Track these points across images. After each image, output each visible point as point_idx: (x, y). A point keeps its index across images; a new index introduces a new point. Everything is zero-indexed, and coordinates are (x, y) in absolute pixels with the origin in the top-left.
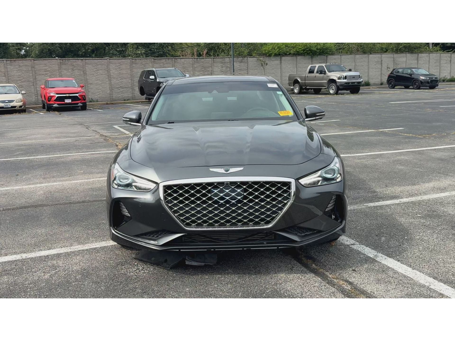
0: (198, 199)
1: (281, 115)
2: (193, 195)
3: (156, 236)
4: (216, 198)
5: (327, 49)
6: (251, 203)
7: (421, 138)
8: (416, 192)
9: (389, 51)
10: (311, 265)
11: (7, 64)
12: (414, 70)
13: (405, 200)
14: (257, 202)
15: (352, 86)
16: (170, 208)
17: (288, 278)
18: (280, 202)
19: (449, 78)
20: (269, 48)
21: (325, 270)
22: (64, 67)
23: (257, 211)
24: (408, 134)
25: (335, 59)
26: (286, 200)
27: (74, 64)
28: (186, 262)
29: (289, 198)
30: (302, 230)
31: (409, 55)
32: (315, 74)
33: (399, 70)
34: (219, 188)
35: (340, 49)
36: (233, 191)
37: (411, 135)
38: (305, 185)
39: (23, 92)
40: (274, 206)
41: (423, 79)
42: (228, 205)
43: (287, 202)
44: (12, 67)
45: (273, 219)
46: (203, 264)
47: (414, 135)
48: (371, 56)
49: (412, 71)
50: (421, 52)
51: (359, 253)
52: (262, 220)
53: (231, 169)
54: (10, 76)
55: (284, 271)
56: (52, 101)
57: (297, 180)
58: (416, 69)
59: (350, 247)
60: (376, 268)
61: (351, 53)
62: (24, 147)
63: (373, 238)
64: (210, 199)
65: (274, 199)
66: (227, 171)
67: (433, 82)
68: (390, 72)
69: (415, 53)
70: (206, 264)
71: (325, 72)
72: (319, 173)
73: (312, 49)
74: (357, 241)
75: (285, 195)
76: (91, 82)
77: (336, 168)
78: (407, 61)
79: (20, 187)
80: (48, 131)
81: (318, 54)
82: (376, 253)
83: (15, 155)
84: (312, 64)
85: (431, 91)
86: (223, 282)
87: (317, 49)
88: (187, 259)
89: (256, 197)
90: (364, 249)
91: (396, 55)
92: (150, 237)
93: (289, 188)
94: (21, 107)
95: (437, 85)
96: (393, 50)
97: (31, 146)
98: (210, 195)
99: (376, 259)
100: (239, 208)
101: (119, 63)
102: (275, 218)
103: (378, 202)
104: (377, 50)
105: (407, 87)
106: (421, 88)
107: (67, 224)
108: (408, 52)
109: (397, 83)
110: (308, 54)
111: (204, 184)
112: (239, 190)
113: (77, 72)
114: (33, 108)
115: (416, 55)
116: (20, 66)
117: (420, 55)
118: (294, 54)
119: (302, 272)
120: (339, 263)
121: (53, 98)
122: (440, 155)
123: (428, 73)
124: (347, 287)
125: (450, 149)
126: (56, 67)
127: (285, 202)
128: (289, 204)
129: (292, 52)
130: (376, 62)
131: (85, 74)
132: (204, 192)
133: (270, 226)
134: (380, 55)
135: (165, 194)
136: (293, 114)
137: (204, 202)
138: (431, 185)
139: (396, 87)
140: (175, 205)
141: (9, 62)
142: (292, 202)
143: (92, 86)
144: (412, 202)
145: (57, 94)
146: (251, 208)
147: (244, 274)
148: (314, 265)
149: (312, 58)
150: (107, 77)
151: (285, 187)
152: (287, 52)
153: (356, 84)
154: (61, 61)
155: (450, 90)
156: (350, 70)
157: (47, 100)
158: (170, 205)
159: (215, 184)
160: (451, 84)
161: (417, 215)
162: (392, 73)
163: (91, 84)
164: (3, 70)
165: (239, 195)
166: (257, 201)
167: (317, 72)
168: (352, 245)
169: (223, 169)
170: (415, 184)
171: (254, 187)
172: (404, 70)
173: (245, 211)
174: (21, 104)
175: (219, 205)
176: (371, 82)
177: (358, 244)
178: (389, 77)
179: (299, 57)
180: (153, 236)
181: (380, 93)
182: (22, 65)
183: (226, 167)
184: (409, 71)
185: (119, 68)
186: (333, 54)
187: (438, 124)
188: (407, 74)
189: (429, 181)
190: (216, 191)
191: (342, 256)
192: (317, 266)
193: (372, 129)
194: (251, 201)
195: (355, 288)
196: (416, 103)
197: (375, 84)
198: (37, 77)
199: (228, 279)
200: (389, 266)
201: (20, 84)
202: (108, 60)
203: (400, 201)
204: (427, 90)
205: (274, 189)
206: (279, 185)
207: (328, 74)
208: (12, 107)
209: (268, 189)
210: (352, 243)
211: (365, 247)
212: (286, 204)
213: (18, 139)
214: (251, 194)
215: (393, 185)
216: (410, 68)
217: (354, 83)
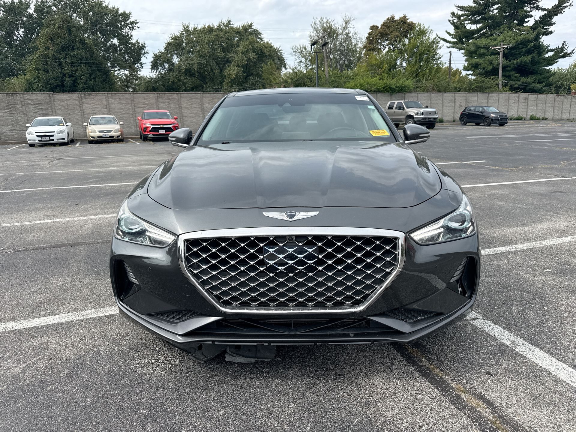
0: (243, 263)
1: (374, 135)
2: (233, 257)
3: (178, 317)
4: (271, 263)
5: (405, 87)
6: (330, 272)
7: (508, 171)
8: (531, 235)
9: (462, 90)
10: (420, 359)
11: (108, 97)
12: (485, 108)
13: (520, 246)
14: (339, 271)
15: (429, 121)
16: (197, 277)
17: (386, 389)
18: (379, 271)
19: (516, 116)
20: (351, 85)
21: (444, 372)
22: (160, 100)
23: (339, 284)
24: (493, 166)
25: (412, 97)
26: (388, 268)
27: (170, 98)
28: (227, 357)
29: (394, 265)
30: (411, 314)
31: (480, 95)
32: (394, 110)
33: (471, 108)
34: (277, 245)
35: (417, 87)
36: (301, 251)
37: (497, 168)
38: (420, 243)
39: (121, 123)
40: (369, 277)
41: (494, 117)
42: (291, 275)
43: (391, 271)
44: (113, 100)
45: (366, 297)
46: (253, 360)
47: (501, 168)
48: (445, 94)
49: (484, 109)
50: (492, 92)
51: (488, 336)
52: (348, 298)
53: (297, 213)
54: (111, 109)
55: (379, 373)
56: (148, 132)
57: (408, 233)
58: (487, 108)
59: (471, 324)
60: (521, 370)
61: (428, 91)
62: (102, 174)
63: (500, 308)
64: (262, 263)
65: (369, 266)
66: (291, 216)
67: (503, 120)
68: (462, 110)
69: (486, 93)
70: (258, 360)
71: (404, 108)
72: (442, 222)
73: (391, 86)
74: (479, 313)
75: (388, 259)
76: (186, 115)
77: (466, 212)
78: (479, 100)
79: (70, 219)
80: (135, 158)
81: (397, 91)
82: (512, 338)
83: (87, 183)
84: (391, 101)
85: (501, 127)
86: (283, 396)
87: (396, 87)
88: (228, 351)
89: (339, 262)
90: (492, 329)
91: (468, 95)
92: (168, 319)
93: (395, 247)
94: (118, 136)
95: (507, 123)
96: (466, 89)
97: (110, 173)
98: (261, 257)
99: (516, 349)
100: (310, 280)
101: (212, 97)
102: (370, 297)
103: (488, 248)
104: (451, 90)
105: (477, 124)
106: (491, 125)
107: (96, 272)
108: (480, 91)
109: (468, 120)
110: (388, 91)
111: (252, 239)
112: (310, 250)
113: (172, 105)
114: (132, 138)
115: (487, 95)
116: (120, 99)
117: (490, 94)
118: (375, 91)
119: (407, 375)
120: (462, 356)
121: (148, 129)
122: (537, 189)
123: (498, 111)
124: (486, 412)
125: (544, 182)
126: (153, 101)
127: (388, 270)
128: (394, 274)
129: (373, 89)
130: (449, 100)
131: (180, 107)
132: (252, 251)
133: (361, 308)
134: (453, 94)
135: (187, 253)
136: (389, 135)
137: (253, 268)
138: (545, 225)
139: (468, 124)
140: (204, 272)
141: (110, 95)
142: (401, 270)
143: (186, 119)
144: (531, 249)
145: (152, 125)
146: (330, 279)
147: (317, 377)
148: (424, 360)
149: (391, 95)
150: (200, 110)
151: (388, 245)
152: (369, 89)
153: (432, 120)
154: (158, 95)
155: (519, 127)
156: (427, 107)
157: (143, 130)
158: (195, 272)
159: (271, 239)
160: (518, 122)
161: (545, 269)
162: (464, 111)
163: (186, 117)
164: (105, 103)
165: (310, 257)
166: (340, 268)
167: (396, 108)
168: (473, 319)
169: (284, 213)
170: (524, 225)
171: (336, 244)
172: (476, 108)
173: (320, 284)
174: (118, 134)
175: (276, 273)
176: (445, 119)
177: (481, 318)
178: (462, 114)
179: (379, 95)
180: (173, 318)
181: (454, 129)
182: (122, 98)
183: (291, 210)
184: (481, 109)
185: (212, 102)
186: (410, 92)
187: (521, 157)
188: (479, 112)
189: (541, 221)
190: (271, 250)
191: (463, 342)
192: (429, 361)
193: (455, 162)
194: (330, 268)
195: (500, 417)
196: (491, 138)
197: (448, 121)
198: (136, 110)
199: (290, 389)
200: (541, 365)
201: (121, 116)
202: (201, 94)
203: (516, 248)
204: (497, 127)
205: (368, 249)
206: (378, 242)
207: (407, 110)
208: (110, 137)
209: (359, 249)
210: (473, 317)
211: (493, 325)
212: (387, 274)
213: (103, 166)
214: (330, 256)
215: (500, 225)
216: (481, 107)
217: (430, 119)
